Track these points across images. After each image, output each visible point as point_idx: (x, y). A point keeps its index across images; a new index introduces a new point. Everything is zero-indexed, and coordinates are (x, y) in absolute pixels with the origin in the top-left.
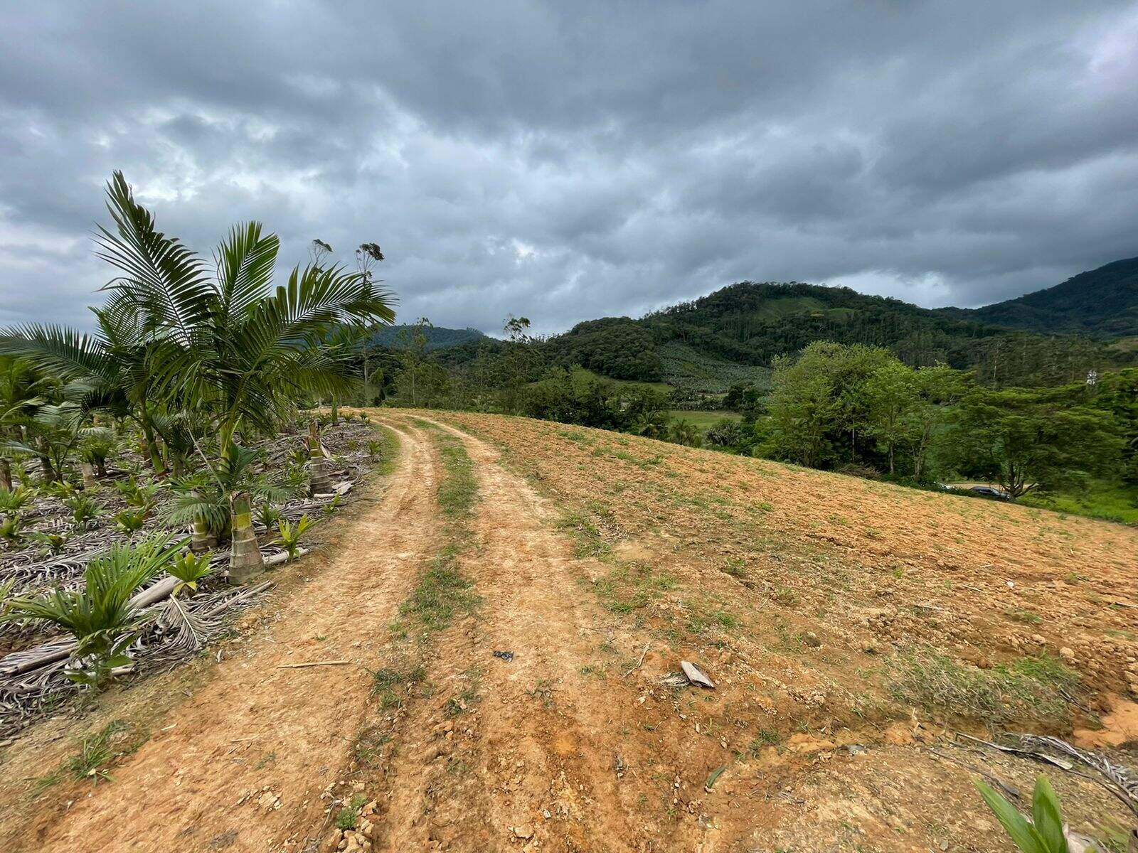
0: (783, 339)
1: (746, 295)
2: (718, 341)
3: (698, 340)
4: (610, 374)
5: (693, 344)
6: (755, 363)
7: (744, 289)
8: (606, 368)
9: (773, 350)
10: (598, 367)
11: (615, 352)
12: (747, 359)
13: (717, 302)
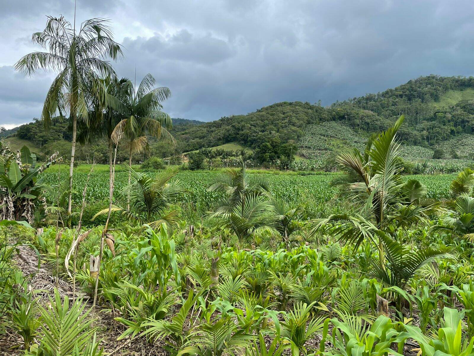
0: (452, 123)
1: (429, 86)
2: (379, 123)
3: (358, 121)
4: (253, 146)
5: (353, 125)
6: (415, 143)
7: (429, 81)
8: (250, 141)
9: (438, 133)
10: (243, 140)
11: (263, 126)
12: (407, 139)
13: (401, 93)
